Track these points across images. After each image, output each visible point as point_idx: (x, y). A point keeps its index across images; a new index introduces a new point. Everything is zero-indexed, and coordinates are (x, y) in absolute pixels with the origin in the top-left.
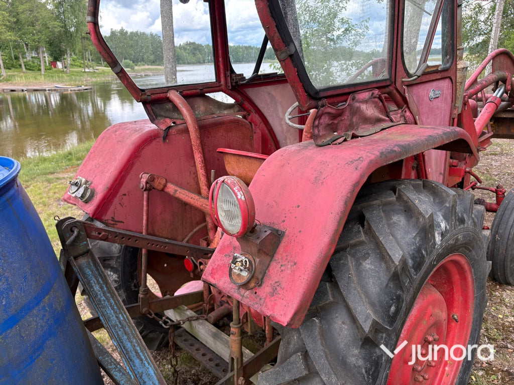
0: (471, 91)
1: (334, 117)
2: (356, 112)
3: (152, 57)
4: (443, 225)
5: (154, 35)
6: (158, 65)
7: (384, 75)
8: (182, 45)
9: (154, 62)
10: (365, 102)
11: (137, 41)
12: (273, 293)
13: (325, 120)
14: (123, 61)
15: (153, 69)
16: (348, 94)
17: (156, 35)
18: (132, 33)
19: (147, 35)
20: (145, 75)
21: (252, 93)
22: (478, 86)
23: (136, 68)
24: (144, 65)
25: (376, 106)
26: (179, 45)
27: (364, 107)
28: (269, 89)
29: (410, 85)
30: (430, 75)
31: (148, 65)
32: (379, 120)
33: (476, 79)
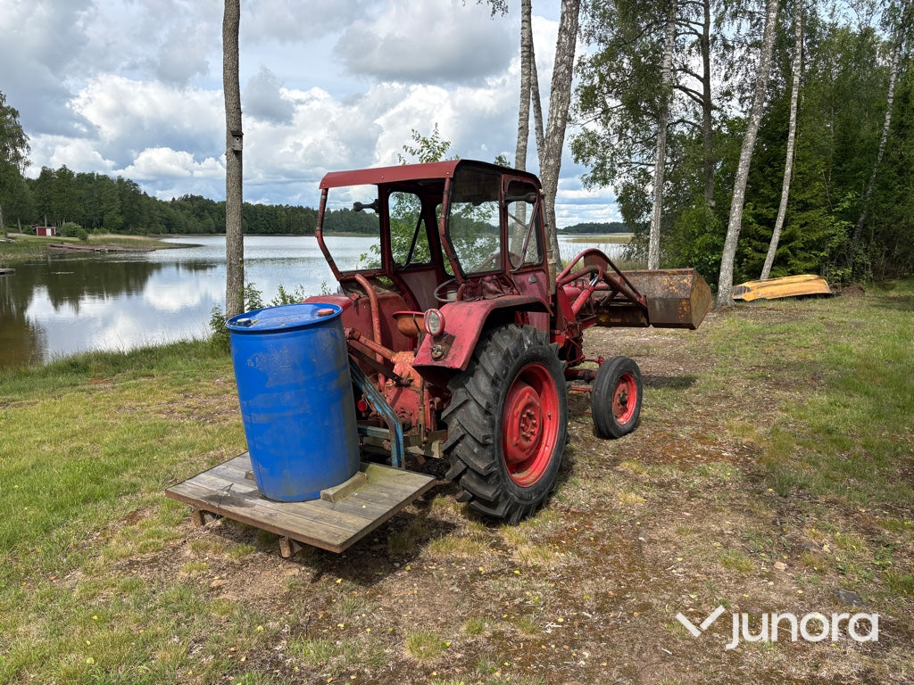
0: (565, 279)
1: (473, 288)
2: (485, 287)
3: (120, 220)
4: (529, 342)
5: (125, 180)
6: (131, 234)
7: (499, 268)
8: (176, 199)
9: (122, 228)
10: (489, 282)
11: (90, 190)
12: (453, 358)
13: (469, 290)
14: (64, 223)
15: (125, 241)
16: (479, 277)
17: (129, 181)
18: (80, 176)
19: (112, 181)
20: (109, 251)
21: (405, 277)
22: (570, 277)
23: (91, 237)
24: (104, 233)
25: (496, 285)
26: (171, 200)
27: (488, 284)
28: (417, 274)
29: (515, 274)
30: (529, 268)
31: (113, 233)
32: (497, 293)
33: (569, 271)
